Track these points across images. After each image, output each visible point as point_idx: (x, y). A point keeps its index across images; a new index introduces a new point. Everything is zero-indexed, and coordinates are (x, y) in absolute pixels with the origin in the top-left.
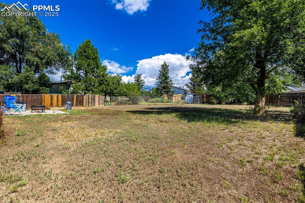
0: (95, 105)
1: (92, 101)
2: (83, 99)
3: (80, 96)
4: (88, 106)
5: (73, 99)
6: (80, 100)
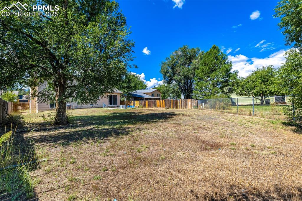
0: (187, 108)
1: (185, 104)
2: (177, 102)
3: (175, 100)
4: (181, 108)
5: (171, 103)
6: (175, 103)
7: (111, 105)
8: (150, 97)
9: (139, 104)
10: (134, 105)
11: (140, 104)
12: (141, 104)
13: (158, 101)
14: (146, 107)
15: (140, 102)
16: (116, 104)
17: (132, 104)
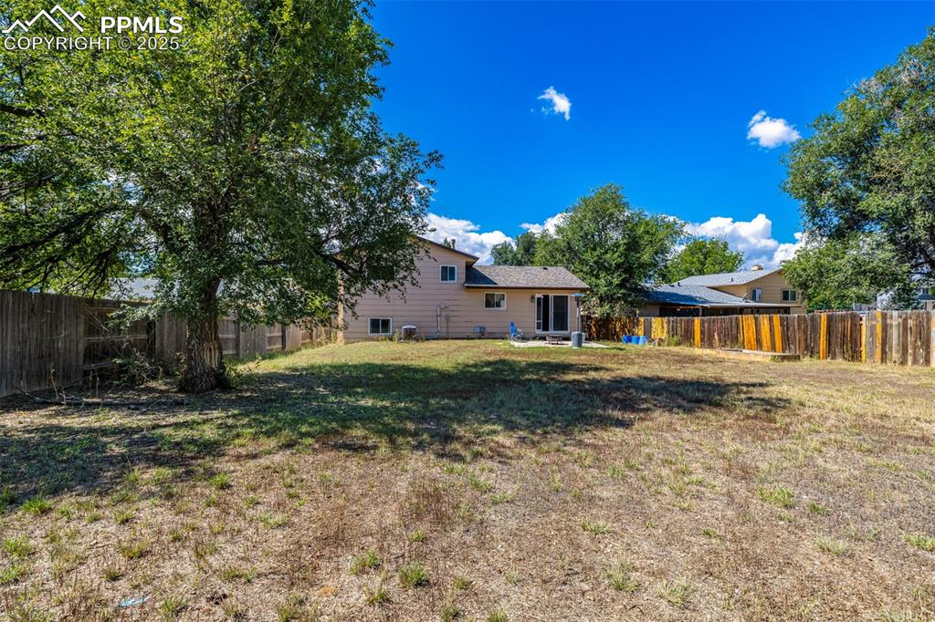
0: (927, 362)
1: (911, 339)
2: (856, 327)
3: (843, 318)
4: (883, 361)
5: (815, 329)
6: (844, 335)
7: (548, 330)
8: (737, 302)
9: (666, 330)
10: (648, 333)
11: (668, 332)
12: (673, 331)
13: (747, 321)
14: (692, 345)
15: (668, 322)
16: (567, 330)
17: (640, 331)
